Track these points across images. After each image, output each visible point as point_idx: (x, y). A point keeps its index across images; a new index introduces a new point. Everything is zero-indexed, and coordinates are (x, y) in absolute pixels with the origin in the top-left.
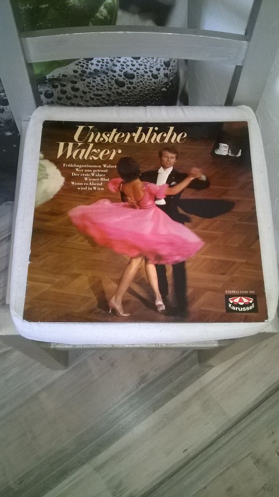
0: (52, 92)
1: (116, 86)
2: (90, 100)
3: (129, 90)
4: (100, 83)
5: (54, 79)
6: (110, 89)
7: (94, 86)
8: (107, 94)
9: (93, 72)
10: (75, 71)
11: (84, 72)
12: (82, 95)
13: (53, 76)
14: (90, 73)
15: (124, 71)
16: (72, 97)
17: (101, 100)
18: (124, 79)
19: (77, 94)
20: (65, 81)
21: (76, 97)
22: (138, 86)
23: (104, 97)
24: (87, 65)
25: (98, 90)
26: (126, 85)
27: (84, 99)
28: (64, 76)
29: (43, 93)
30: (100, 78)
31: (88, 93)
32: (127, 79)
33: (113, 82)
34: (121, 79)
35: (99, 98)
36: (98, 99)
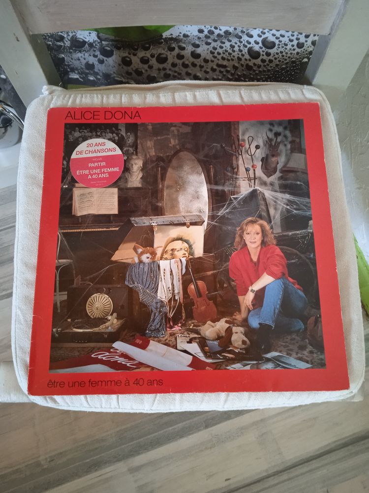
0: (166, 55)
2: (211, 72)
3: (262, 64)
4: (228, 49)
5: (172, 39)
6: (239, 59)
7: (219, 54)
8: (234, 67)
9: (223, 34)
10: (201, 31)
12: (202, 64)
13: (171, 35)
16: (190, 64)
17: (224, 73)
19: (196, 61)
20: (184, 43)
21: (194, 65)
22: (276, 59)
23: (229, 69)
26: (261, 57)
27: (203, 69)
28: (185, 36)
29: (156, 56)
31: (210, 62)
35: (222, 70)
36: (221, 72)
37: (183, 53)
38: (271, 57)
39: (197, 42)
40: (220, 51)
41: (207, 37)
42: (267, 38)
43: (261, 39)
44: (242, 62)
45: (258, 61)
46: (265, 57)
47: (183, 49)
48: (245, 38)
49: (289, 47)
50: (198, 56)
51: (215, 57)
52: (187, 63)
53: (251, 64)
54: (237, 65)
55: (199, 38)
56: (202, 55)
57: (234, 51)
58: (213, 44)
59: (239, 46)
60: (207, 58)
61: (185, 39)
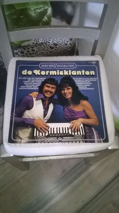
0: (24, 51)
10: (33, 43)
11: (37, 43)
12: (36, 53)
13: (24, 45)
17: (44, 55)
21: (33, 53)
22: (59, 48)
23: (45, 53)
24: (38, 40)
25: (43, 50)
30: (43, 46)
32: (54, 46)
33: (49, 47)
34: (52, 46)
36: (42, 54)
37: (29, 50)
38: (57, 48)
39: (33, 47)
40: (41, 48)
41: (36, 45)
42: (55, 43)
43: (53, 43)
44: (49, 51)
45: (54, 50)
46: (55, 48)
47: (29, 49)
48: (48, 44)
49: (62, 45)
50: (34, 51)
51: (40, 50)
52: (31, 53)
53: (51, 51)
54: (47, 52)
55: (33, 45)
56: (35, 50)
57: (45, 48)
58: (38, 47)
59: (47, 46)
60: (37, 51)
61: (29, 46)
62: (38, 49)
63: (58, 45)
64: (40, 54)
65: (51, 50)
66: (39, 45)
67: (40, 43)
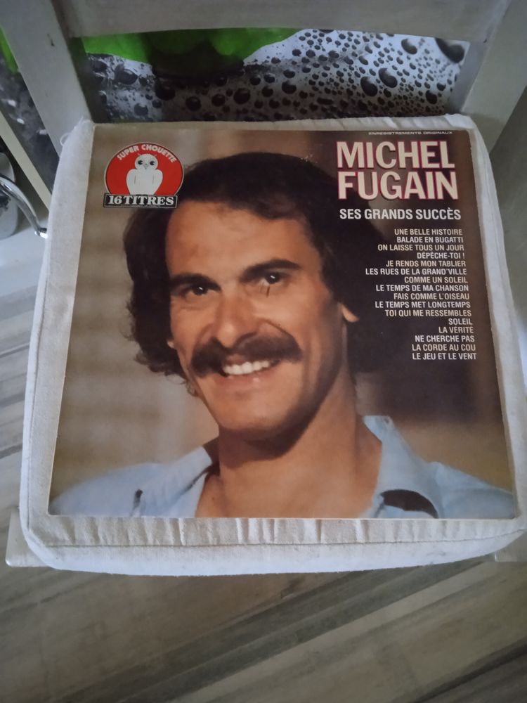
1: (360, 90)
2: (309, 110)
4: (334, 78)
6: (350, 92)
7: (321, 84)
9: (328, 56)
10: (296, 53)
11: (311, 54)
12: (298, 101)
13: (256, 60)
14: (322, 58)
15: (382, 66)
16: (280, 102)
17: (329, 112)
18: (377, 80)
19: (290, 97)
20: (273, 72)
21: (286, 102)
23: (335, 106)
24: (320, 41)
25: (327, 91)
26: (378, 95)
27: (299, 108)
28: (275, 61)
30: (336, 70)
31: (309, 97)
32: (382, 84)
33: (358, 81)
34: (373, 80)
36: (324, 110)
37: (272, 86)
38: (391, 100)
39: (291, 69)
40: (323, 80)
41: (305, 61)
42: (386, 69)
43: (379, 68)
44: (354, 97)
45: (374, 100)
46: (383, 96)
48: (357, 64)
49: (415, 93)
50: (292, 89)
51: (316, 89)
52: (276, 100)
53: (365, 101)
54: (346, 100)
55: (294, 63)
56: (297, 87)
57: (342, 81)
58: (314, 71)
59: (349, 75)
60: (305, 91)
61: (274, 65)
62: (311, 83)
63: (398, 86)
64: (313, 108)
65: (364, 96)
66: (318, 62)
67: (326, 54)
